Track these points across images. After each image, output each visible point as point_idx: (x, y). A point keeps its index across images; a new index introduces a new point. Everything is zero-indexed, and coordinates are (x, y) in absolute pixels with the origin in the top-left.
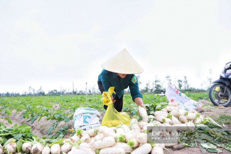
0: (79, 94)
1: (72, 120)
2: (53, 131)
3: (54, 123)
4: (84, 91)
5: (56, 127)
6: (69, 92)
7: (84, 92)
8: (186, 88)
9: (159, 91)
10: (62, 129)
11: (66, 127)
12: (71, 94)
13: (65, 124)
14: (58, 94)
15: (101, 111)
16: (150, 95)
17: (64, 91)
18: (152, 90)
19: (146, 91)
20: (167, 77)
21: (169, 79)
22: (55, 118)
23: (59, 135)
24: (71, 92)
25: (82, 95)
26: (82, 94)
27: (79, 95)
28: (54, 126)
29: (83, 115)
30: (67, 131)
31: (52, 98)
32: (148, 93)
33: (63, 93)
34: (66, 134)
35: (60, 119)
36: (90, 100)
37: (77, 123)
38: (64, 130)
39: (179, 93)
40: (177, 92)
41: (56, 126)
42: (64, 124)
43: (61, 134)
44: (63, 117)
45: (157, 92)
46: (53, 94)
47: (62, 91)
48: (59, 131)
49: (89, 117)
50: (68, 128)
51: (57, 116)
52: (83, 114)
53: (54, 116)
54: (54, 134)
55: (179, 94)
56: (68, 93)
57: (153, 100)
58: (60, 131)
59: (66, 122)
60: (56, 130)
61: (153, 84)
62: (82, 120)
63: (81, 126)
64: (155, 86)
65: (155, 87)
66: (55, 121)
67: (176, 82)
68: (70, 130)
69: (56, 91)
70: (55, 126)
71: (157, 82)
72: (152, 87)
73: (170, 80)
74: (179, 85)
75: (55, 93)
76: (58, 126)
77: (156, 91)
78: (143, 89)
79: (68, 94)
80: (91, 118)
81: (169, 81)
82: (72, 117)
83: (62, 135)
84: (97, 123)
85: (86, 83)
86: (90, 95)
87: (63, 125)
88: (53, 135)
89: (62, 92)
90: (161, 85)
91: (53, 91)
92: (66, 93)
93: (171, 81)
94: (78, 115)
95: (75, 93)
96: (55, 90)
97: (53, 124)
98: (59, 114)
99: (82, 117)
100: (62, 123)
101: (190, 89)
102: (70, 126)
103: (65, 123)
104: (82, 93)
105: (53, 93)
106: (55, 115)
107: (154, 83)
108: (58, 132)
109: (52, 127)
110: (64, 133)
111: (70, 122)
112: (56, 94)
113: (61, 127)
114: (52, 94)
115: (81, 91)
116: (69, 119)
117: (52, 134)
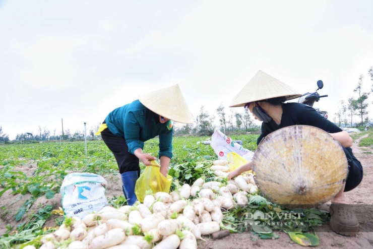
0: (74, 139)
1: (59, 194)
2: (25, 215)
3: (28, 201)
4: (82, 133)
5: (30, 208)
6: (56, 136)
7: (82, 136)
8: (248, 127)
9: (206, 131)
10: (41, 211)
11: (48, 207)
12: (58, 138)
13: (47, 202)
14: (35, 141)
15: (110, 172)
16: (191, 139)
17: (46, 134)
18: (195, 130)
19: (186, 130)
20: (218, 110)
21: (222, 112)
22: (28, 192)
23: (35, 222)
24: (59, 136)
25: (78, 140)
26: (78, 138)
27: (73, 141)
28: (27, 205)
29: (77, 185)
30: (51, 213)
31: (24, 149)
32: (188, 135)
33: (44, 138)
34: (49, 219)
35: (38, 194)
36: (92, 153)
37: (69, 199)
38: (44, 213)
39: (231, 142)
40: (227, 140)
41: (31, 205)
42: (45, 202)
43: (39, 219)
44: (42, 190)
45: (204, 133)
46: (26, 140)
47: (43, 135)
48: (37, 215)
49: (88, 189)
50: (51, 207)
51: (32, 189)
52: (77, 183)
53: (26, 187)
54: (28, 220)
55: (230, 144)
56: (53, 137)
57: (194, 151)
58: (38, 213)
59: (47, 198)
60: (32, 213)
61: (197, 120)
62: (76, 193)
63: (74, 205)
64: (200, 123)
65: (200, 126)
66: (28, 197)
67: (233, 116)
68: (56, 211)
69: (31, 134)
70: (29, 206)
71: (203, 117)
72: (195, 124)
73: (223, 114)
74: (237, 122)
75: (28, 139)
76: (33, 206)
77: (201, 131)
78: (180, 129)
79: (52, 139)
80: (91, 190)
81: (221, 115)
82: (59, 187)
83: (41, 222)
84: (102, 198)
85: (85, 123)
86: (93, 140)
87: (43, 204)
88: (25, 222)
89: (42, 137)
90: (210, 122)
91: (25, 136)
92: (49, 137)
93: (225, 115)
94: (69, 186)
95: (65, 137)
96: (29, 134)
97: (25, 202)
98: (34, 185)
99: (76, 190)
100: (42, 200)
101: (253, 128)
102: (56, 204)
103: (47, 200)
104: (80, 137)
105: (25, 138)
106: (29, 187)
107: (199, 119)
108: (34, 217)
109: (23, 209)
110: (45, 217)
111: (55, 198)
112: (31, 139)
113: (39, 207)
114: (23, 139)
115: (77, 134)
116: (54, 192)
117: (24, 219)
